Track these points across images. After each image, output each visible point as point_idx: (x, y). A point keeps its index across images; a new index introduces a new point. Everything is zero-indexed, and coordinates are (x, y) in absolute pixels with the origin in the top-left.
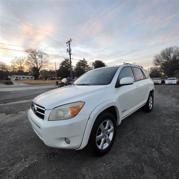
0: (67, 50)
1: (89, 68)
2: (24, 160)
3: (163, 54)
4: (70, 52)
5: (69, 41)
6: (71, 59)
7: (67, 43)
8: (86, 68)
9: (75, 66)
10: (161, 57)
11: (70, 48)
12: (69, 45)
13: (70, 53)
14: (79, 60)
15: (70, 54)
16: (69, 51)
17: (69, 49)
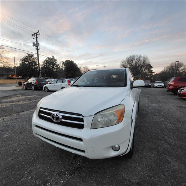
0: (34, 43)
1: (59, 67)
3: (128, 60)
4: (37, 47)
5: (36, 34)
6: (39, 55)
7: (33, 35)
8: (55, 67)
9: (42, 64)
10: (127, 63)
11: (37, 41)
12: (37, 38)
13: (37, 48)
14: (47, 57)
15: (38, 49)
16: (37, 45)
17: (36, 43)
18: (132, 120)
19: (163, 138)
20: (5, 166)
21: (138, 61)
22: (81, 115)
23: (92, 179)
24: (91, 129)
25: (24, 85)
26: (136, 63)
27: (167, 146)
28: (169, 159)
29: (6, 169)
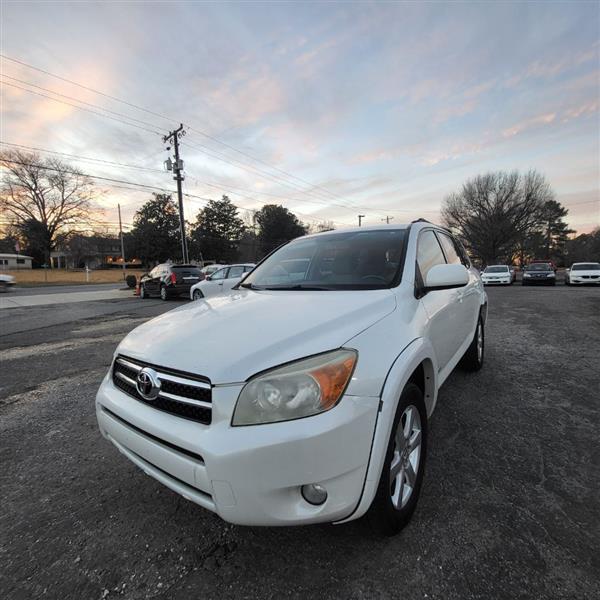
0: (169, 162)
1: (244, 227)
2: (107, 592)
3: (469, 194)
4: (177, 171)
5: (175, 134)
6: (183, 196)
7: (166, 139)
8: (232, 229)
9: (195, 220)
10: (464, 202)
11: (177, 156)
12: (176, 145)
13: (179, 175)
14: (207, 202)
15: (179, 179)
16: (176, 167)
17: (174, 161)
18: (381, 402)
19: (547, 472)
20: (26, 518)
21: (507, 193)
22: (206, 380)
23: (250, 588)
24: (232, 425)
25: (141, 284)
26: (500, 203)
27: (553, 503)
28: (548, 554)
29: (25, 528)
